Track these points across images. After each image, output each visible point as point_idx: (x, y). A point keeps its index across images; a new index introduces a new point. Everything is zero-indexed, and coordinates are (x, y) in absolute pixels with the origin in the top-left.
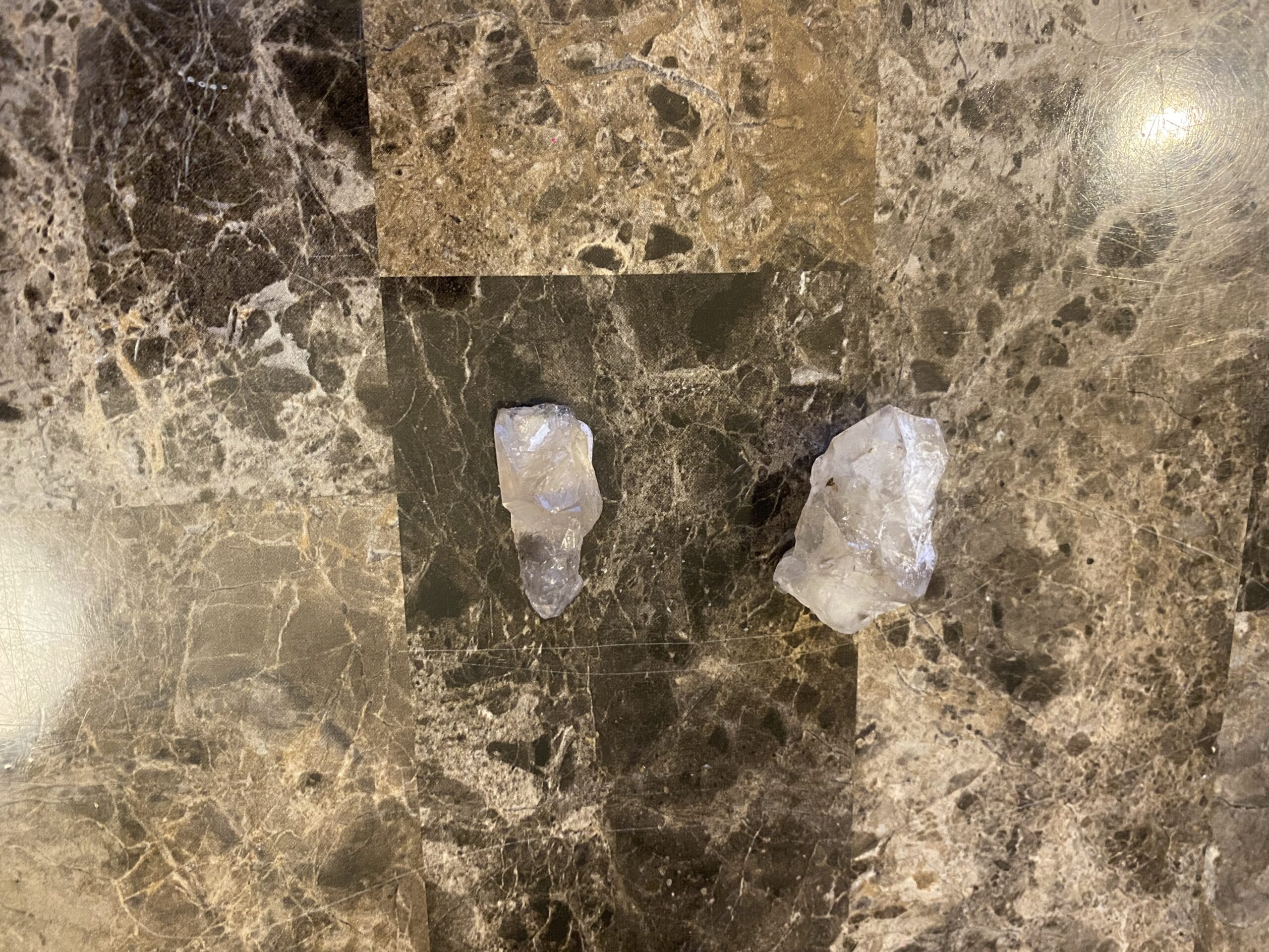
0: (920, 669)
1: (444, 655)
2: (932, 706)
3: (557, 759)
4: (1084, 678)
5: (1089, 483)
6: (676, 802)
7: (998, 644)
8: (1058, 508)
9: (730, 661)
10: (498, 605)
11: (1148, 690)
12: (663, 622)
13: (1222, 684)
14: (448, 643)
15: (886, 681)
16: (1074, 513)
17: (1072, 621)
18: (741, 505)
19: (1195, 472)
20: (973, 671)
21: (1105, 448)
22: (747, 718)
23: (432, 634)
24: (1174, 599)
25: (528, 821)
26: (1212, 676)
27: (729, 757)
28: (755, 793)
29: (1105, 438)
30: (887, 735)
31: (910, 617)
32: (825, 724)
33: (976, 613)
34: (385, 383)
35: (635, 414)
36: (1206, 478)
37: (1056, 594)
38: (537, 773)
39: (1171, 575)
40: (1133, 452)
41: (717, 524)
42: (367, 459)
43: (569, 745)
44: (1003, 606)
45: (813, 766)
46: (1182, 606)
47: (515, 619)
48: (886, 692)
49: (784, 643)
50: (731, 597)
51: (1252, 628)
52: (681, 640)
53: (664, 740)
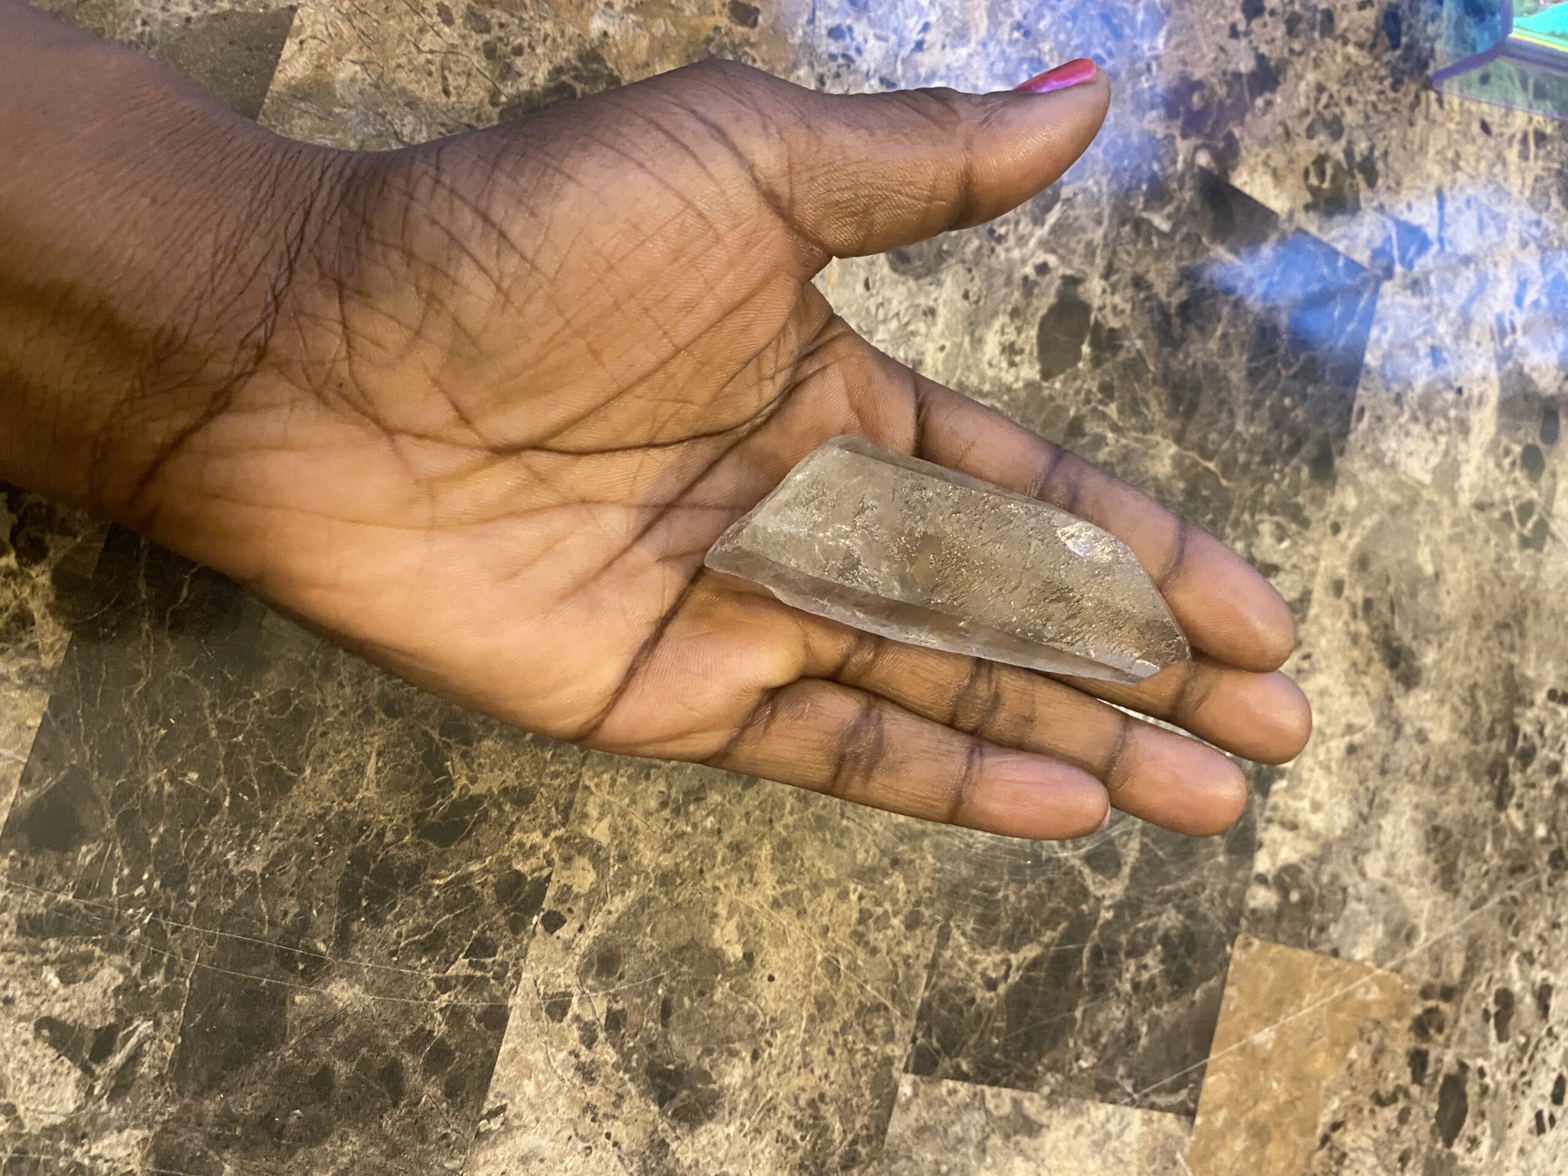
0: (571, 1053)
1: (29, 894)
2: (573, 1099)
3: (118, 1059)
4: (741, 1107)
5: (785, 895)
6: (245, 1149)
7: (660, 1046)
8: (750, 913)
9: (366, 991)
10: (118, 852)
11: (803, 1138)
12: (303, 925)
13: (877, 1149)
14: (39, 881)
15: (531, 1058)
16: (764, 921)
17: (741, 1039)
18: (430, 819)
19: (886, 912)
20: (626, 1071)
21: (807, 864)
22: (365, 1065)
23: (25, 864)
24: (846, 1042)
25: (52, 1131)
26: (869, 1139)
27: (327, 1107)
28: (345, 1160)
29: (809, 853)
30: (516, 1123)
31: (576, 991)
32: (451, 1093)
33: (645, 1004)
34: (90, 576)
35: (348, 690)
36: (896, 922)
37: (730, 1006)
38: (86, 1070)
39: (847, 1015)
40: (833, 875)
41: (399, 833)
42: (33, 647)
43: (140, 1045)
44: (674, 1003)
45: (423, 1142)
46: (852, 1052)
47: (131, 874)
48: (528, 1071)
49: (432, 985)
50: (389, 917)
51: (916, 1095)
52: (317, 951)
53: (257, 1067)
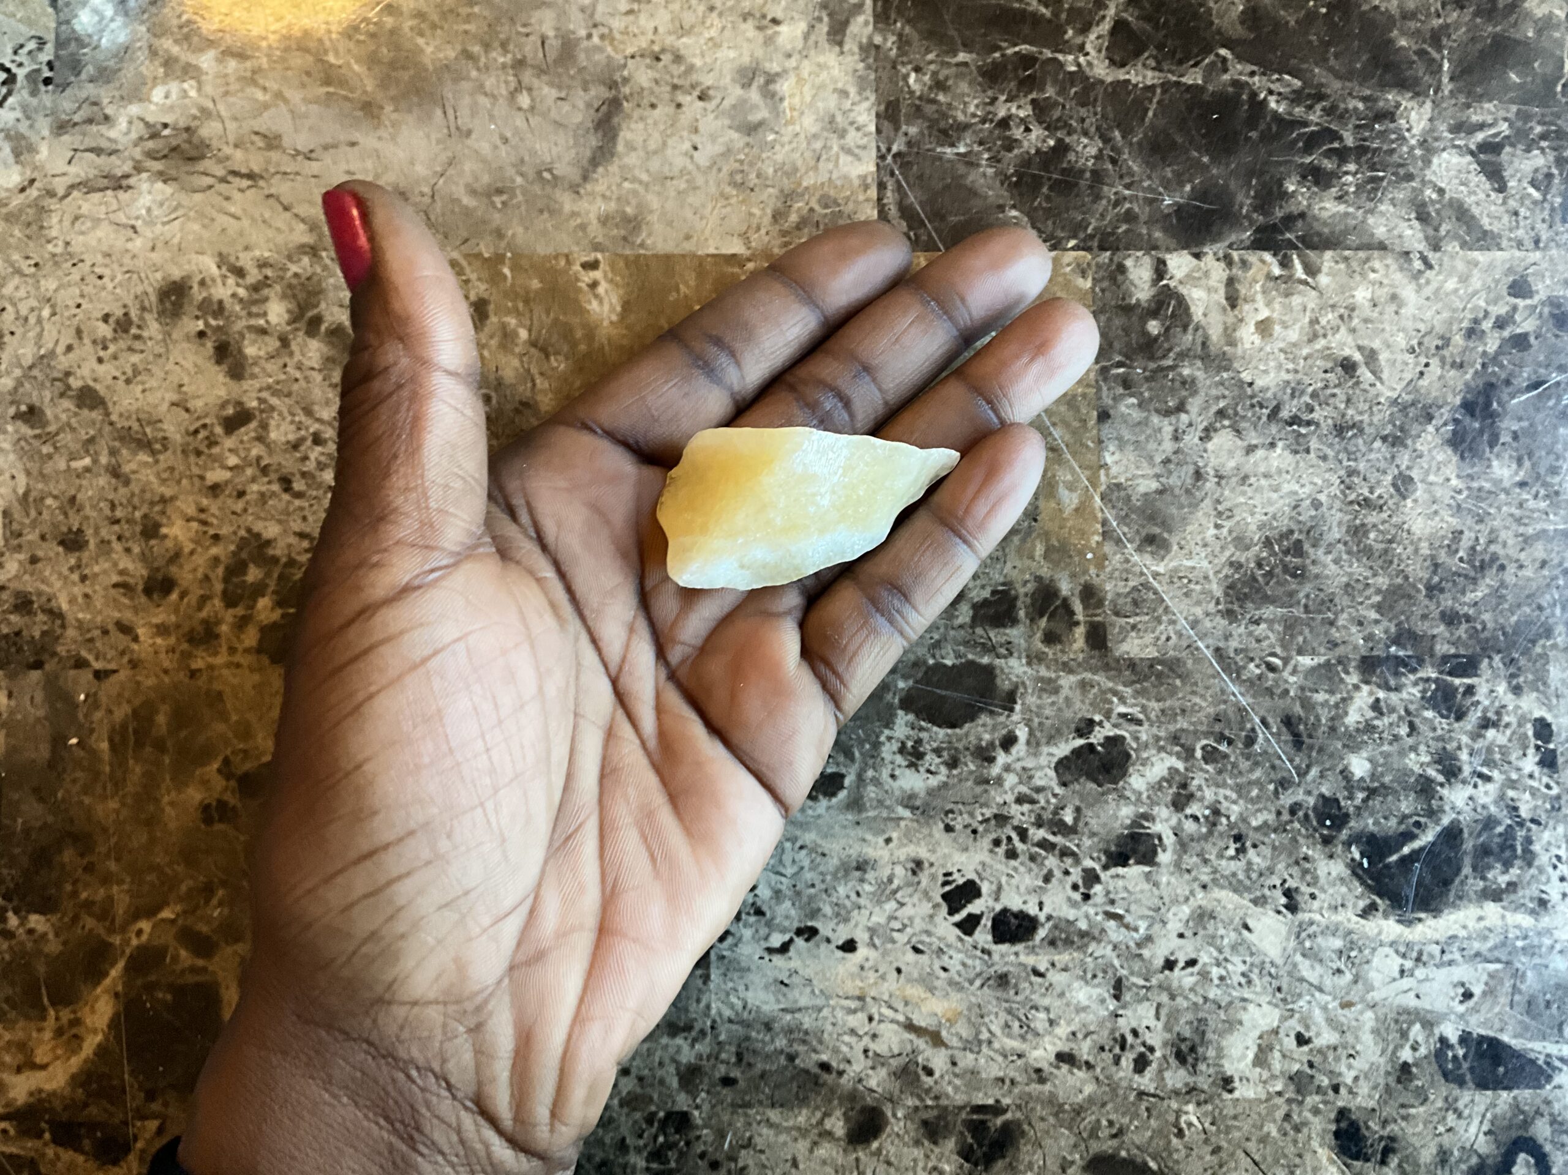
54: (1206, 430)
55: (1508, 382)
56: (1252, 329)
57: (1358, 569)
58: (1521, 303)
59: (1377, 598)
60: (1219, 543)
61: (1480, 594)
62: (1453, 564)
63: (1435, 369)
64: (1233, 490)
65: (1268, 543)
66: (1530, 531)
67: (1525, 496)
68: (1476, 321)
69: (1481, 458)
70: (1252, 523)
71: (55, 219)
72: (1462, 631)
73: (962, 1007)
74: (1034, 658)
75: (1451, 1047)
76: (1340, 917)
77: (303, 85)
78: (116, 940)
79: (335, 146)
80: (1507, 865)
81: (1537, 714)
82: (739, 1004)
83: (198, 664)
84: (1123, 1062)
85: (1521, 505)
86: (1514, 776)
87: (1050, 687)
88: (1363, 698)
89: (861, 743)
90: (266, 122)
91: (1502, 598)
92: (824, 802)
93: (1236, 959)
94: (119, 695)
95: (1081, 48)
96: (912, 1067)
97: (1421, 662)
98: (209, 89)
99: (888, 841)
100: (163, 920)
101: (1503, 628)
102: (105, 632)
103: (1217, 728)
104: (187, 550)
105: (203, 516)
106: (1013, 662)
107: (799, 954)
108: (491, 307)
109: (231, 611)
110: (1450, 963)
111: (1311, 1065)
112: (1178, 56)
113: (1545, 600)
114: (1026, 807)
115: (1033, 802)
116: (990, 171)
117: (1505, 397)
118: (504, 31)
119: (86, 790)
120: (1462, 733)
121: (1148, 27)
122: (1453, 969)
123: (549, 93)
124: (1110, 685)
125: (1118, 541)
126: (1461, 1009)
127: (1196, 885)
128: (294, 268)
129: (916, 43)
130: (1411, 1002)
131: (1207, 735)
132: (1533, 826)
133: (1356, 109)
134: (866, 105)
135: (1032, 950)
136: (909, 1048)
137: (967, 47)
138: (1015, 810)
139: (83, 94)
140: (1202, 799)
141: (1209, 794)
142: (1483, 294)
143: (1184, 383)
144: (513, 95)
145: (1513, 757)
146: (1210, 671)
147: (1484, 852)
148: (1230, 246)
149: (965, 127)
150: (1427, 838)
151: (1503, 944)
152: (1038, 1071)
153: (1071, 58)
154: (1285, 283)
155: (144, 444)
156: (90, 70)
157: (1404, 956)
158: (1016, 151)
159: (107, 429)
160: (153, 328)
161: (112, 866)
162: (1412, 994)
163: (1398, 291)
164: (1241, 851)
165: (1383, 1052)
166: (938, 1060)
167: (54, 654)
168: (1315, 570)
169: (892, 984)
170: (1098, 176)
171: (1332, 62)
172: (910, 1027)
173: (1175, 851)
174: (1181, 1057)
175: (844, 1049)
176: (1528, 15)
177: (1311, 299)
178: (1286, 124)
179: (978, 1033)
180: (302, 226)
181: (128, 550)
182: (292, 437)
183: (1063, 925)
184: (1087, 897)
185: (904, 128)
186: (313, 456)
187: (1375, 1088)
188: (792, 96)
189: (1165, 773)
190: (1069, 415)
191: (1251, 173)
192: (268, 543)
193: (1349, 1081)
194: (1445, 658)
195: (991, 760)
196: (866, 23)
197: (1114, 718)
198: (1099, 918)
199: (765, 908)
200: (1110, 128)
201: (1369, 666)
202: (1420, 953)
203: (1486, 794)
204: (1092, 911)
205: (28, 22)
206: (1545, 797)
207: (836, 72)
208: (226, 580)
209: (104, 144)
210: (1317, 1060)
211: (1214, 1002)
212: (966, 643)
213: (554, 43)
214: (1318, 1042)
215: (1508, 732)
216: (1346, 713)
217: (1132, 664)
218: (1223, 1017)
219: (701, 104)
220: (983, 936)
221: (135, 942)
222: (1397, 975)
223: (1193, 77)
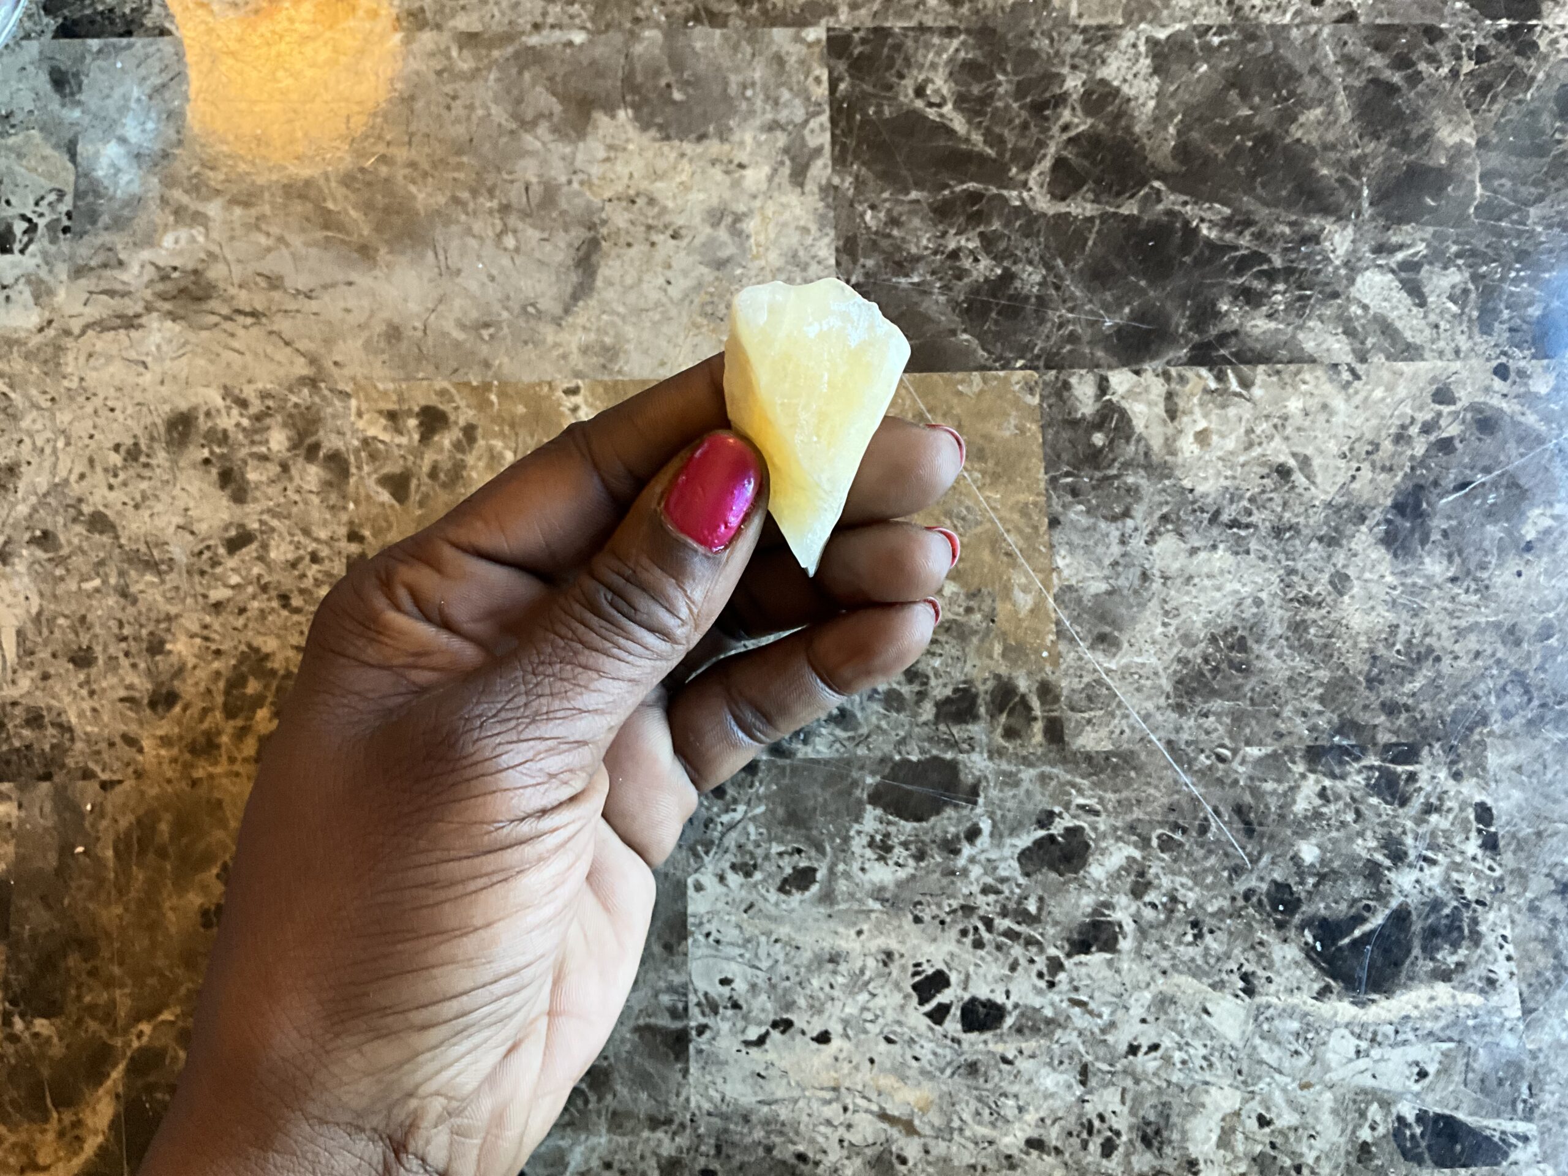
54: (1151, 534)
55: (1436, 484)
56: (1191, 439)
57: (1300, 663)
58: (1446, 409)
59: (1319, 691)
60: (1167, 641)
61: (1418, 685)
62: (1392, 656)
63: (1366, 473)
64: (1178, 591)
65: (1213, 639)
66: (1463, 623)
67: (1456, 590)
68: (1403, 427)
69: (1413, 556)
70: (1197, 621)
71: (70, 357)
72: (1402, 720)
73: (934, 1096)
74: (995, 753)
75: (1409, 1126)
76: (1295, 999)
77: (303, 230)
78: (119, 1042)
79: (333, 285)
80: (1455, 946)
81: (1478, 799)
82: (717, 1097)
83: (199, 773)
84: (1091, 1147)
85: (1453, 599)
86: (1458, 859)
87: (1011, 780)
88: (1310, 786)
89: (832, 839)
90: (269, 265)
91: (1439, 687)
92: (797, 896)
93: (1197, 1043)
94: (125, 805)
95: (1025, 185)
96: (886, 1156)
97: (1364, 750)
98: (215, 235)
99: (860, 933)
100: (163, 1022)
101: (1441, 717)
102: (112, 745)
103: (1172, 817)
104: (190, 665)
105: (205, 632)
106: (975, 757)
107: (775, 1046)
108: (479, 432)
109: (232, 723)
110: (1405, 1042)
111: (1273, 1146)
112: (1115, 189)
113: (1481, 688)
114: (991, 898)
115: (998, 892)
116: (942, 299)
117: (1433, 498)
118: (491, 179)
119: (92, 896)
120: (1406, 819)
121: (1086, 163)
122: (1408, 1049)
123: (532, 234)
124: (1069, 777)
125: (1072, 640)
126: (1417, 1088)
127: (1156, 971)
128: (294, 399)
129: (871, 184)
130: (1367, 1082)
131: (1161, 824)
132: (1479, 908)
133: (1283, 234)
134: (826, 240)
135: (1001, 1038)
136: (883, 1138)
137: (919, 185)
138: (981, 900)
139: (98, 241)
140: (1159, 887)
141: (1166, 882)
142: (1409, 402)
143: (1128, 491)
144: (499, 236)
145: (1456, 841)
146: (1163, 763)
147: (1432, 934)
148: (1168, 363)
149: (917, 259)
150: (1377, 921)
151: (1454, 1024)
152: (1009, 1157)
153: (1015, 193)
154: (1220, 396)
155: (151, 565)
156: (105, 219)
157: (1359, 1037)
158: (966, 280)
159: (117, 551)
160: (161, 457)
161: (116, 970)
162: (1368, 1074)
163: (1329, 401)
164: (1198, 936)
165: (1343, 1131)
166: (912, 1149)
167: (63, 766)
168: (1259, 664)
169: (865, 1075)
170: (1042, 302)
171: (1259, 190)
172: (883, 1116)
173: (1135, 938)
174: (1146, 1141)
175: (821, 1139)
176: (1441, 143)
177: (1245, 410)
178: (1217, 249)
179: (950, 1121)
180: (302, 360)
181: (134, 666)
182: (290, 556)
183: (1029, 1013)
184: (1051, 985)
185: (862, 260)
186: (310, 574)
187: (1336, 1167)
188: (757, 233)
189: (1124, 862)
190: (1022, 523)
191: (1186, 295)
192: (267, 657)
193: (1311, 1162)
194: (1387, 747)
195: (957, 852)
196: (825, 166)
197: (1073, 809)
198: (1065, 1005)
199: (741, 1002)
200: (1053, 258)
201: (1314, 755)
202: (1375, 1033)
203: (1433, 876)
204: (1057, 998)
205: (51, 177)
206: (1489, 878)
207: (798, 211)
208: (227, 693)
209: (118, 287)
210: (1279, 1141)
211: (1177, 1085)
212: (930, 739)
213: (537, 190)
214: (1279, 1124)
215: (1451, 816)
216: (1294, 802)
217: (1089, 758)
218: (1186, 1100)
219: (673, 242)
220: (953, 1025)
221: (135, 1044)
222: (1352, 1055)
223: (1130, 208)
